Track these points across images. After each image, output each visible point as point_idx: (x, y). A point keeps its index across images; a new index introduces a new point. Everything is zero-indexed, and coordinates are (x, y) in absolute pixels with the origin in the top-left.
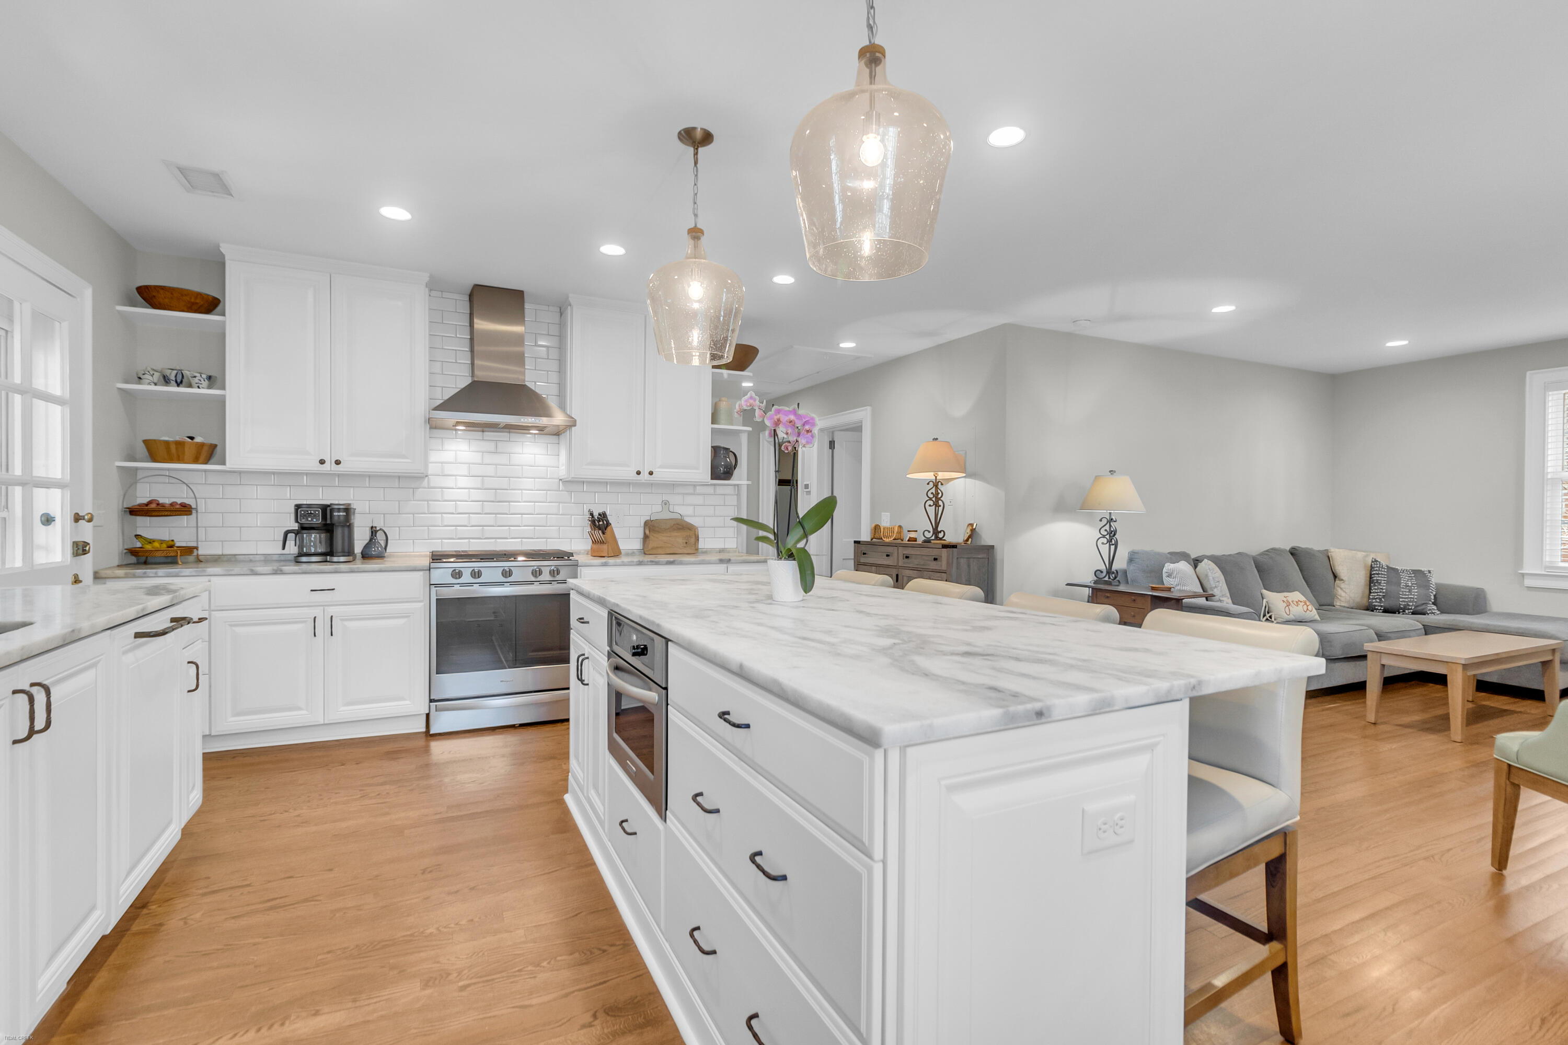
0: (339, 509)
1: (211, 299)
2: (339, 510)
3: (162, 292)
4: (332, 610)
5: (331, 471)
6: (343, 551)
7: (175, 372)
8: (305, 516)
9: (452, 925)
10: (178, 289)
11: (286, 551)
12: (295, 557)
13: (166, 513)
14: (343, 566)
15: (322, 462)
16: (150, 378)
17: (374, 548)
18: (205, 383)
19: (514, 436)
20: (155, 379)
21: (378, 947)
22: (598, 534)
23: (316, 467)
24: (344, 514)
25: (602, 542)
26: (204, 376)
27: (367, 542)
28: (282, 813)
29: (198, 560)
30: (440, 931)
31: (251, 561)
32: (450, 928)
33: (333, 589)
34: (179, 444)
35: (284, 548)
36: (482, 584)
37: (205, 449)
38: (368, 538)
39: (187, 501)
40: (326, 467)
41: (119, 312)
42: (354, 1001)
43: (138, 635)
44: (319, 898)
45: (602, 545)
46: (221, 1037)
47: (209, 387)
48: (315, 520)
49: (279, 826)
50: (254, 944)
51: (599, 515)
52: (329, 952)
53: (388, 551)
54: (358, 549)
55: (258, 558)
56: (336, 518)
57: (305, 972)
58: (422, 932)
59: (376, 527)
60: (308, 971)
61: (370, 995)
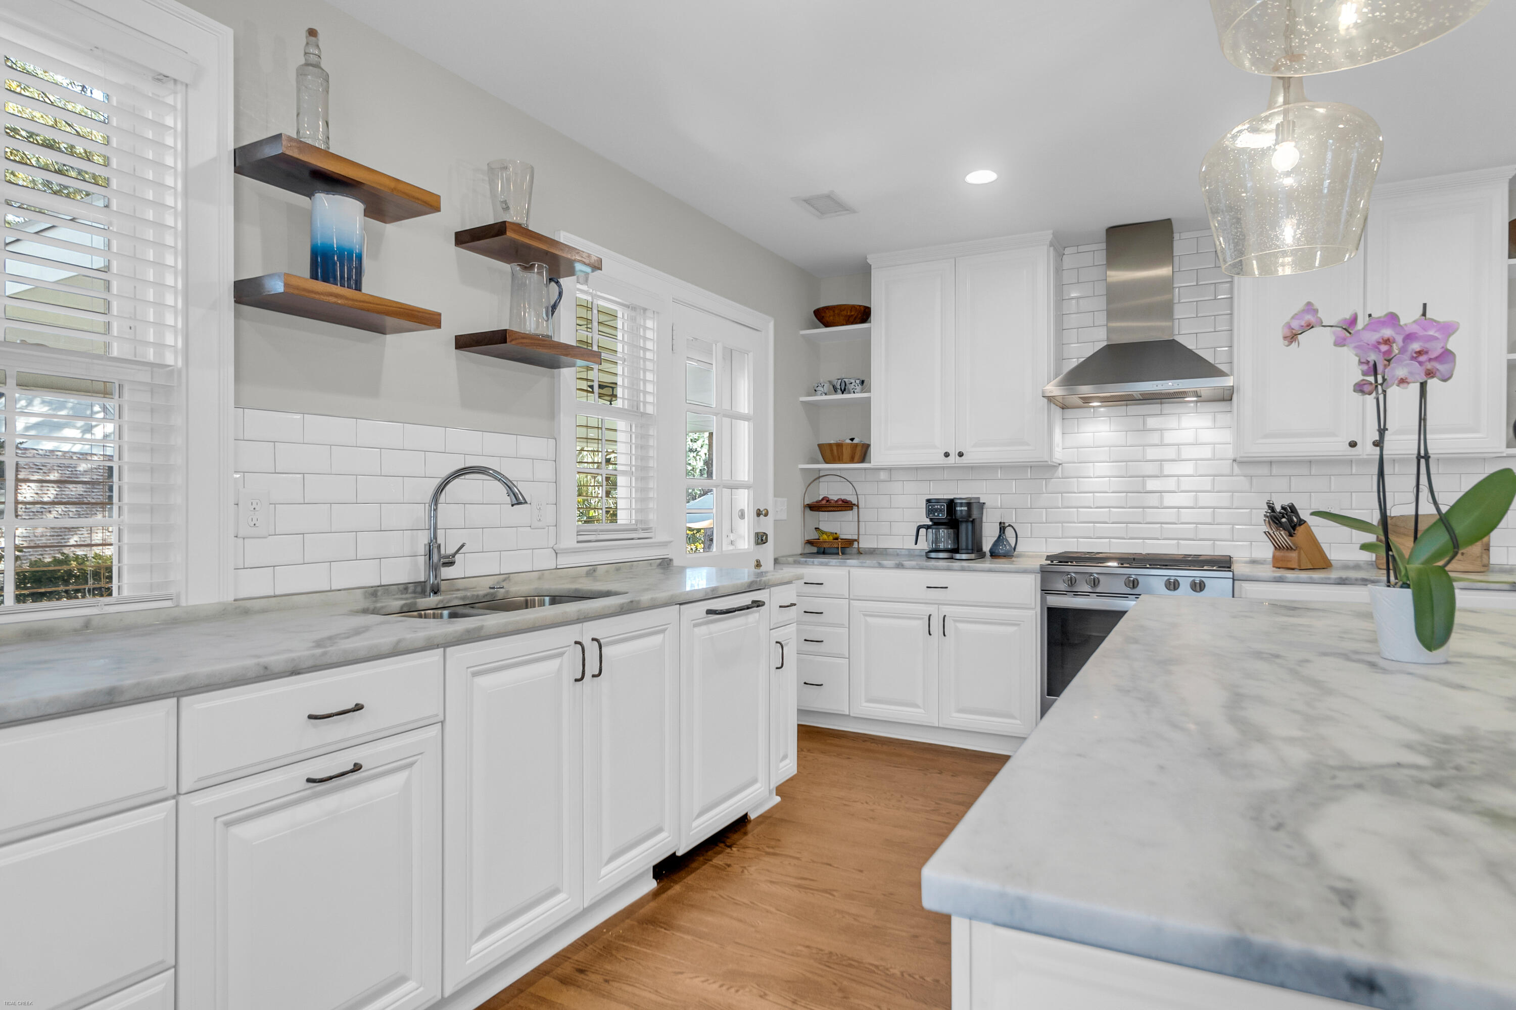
0: (962, 503)
1: (863, 309)
2: (961, 505)
3: (827, 311)
4: (946, 610)
5: (955, 463)
6: (967, 549)
7: (840, 381)
8: (932, 510)
9: (917, 977)
10: (838, 306)
11: (919, 546)
12: (926, 553)
13: (833, 509)
14: (965, 564)
15: (947, 455)
16: (822, 389)
17: (1002, 545)
18: (859, 388)
19: (1168, 408)
20: (826, 389)
21: (844, 963)
22: (1282, 536)
23: (940, 460)
24: (966, 508)
25: (1289, 549)
26: (858, 382)
27: (996, 538)
28: (862, 803)
29: (860, 552)
30: (903, 975)
31: (898, 555)
32: (913, 978)
33: (946, 588)
34: (839, 446)
35: (916, 544)
36: (1100, 595)
37: (859, 448)
38: (997, 535)
39: (848, 498)
40: (953, 459)
41: (803, 336)
42: (794, 1002)
43: (710, 612)
44: (835, 893)
45: (1289, 551)
46: (698, 977)
47: (862, 391)
48: (940, 515)
49: (853, 815)
50: (768, 911)
51: (1283, 508)
52: (808, 947)
53: (1017, 550)
54: (987, 547)
55: (904, 552)
56: (959, 513)
57: (780, 954)
58: (887, 969)
59: (1004, 523)
60: (783, 955)
61: (808, 1004)
